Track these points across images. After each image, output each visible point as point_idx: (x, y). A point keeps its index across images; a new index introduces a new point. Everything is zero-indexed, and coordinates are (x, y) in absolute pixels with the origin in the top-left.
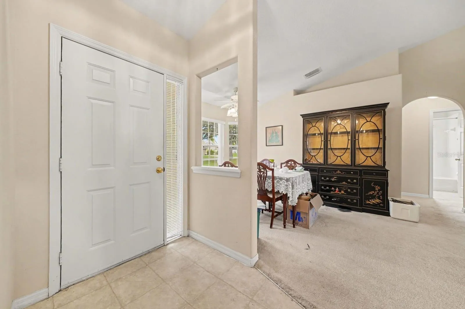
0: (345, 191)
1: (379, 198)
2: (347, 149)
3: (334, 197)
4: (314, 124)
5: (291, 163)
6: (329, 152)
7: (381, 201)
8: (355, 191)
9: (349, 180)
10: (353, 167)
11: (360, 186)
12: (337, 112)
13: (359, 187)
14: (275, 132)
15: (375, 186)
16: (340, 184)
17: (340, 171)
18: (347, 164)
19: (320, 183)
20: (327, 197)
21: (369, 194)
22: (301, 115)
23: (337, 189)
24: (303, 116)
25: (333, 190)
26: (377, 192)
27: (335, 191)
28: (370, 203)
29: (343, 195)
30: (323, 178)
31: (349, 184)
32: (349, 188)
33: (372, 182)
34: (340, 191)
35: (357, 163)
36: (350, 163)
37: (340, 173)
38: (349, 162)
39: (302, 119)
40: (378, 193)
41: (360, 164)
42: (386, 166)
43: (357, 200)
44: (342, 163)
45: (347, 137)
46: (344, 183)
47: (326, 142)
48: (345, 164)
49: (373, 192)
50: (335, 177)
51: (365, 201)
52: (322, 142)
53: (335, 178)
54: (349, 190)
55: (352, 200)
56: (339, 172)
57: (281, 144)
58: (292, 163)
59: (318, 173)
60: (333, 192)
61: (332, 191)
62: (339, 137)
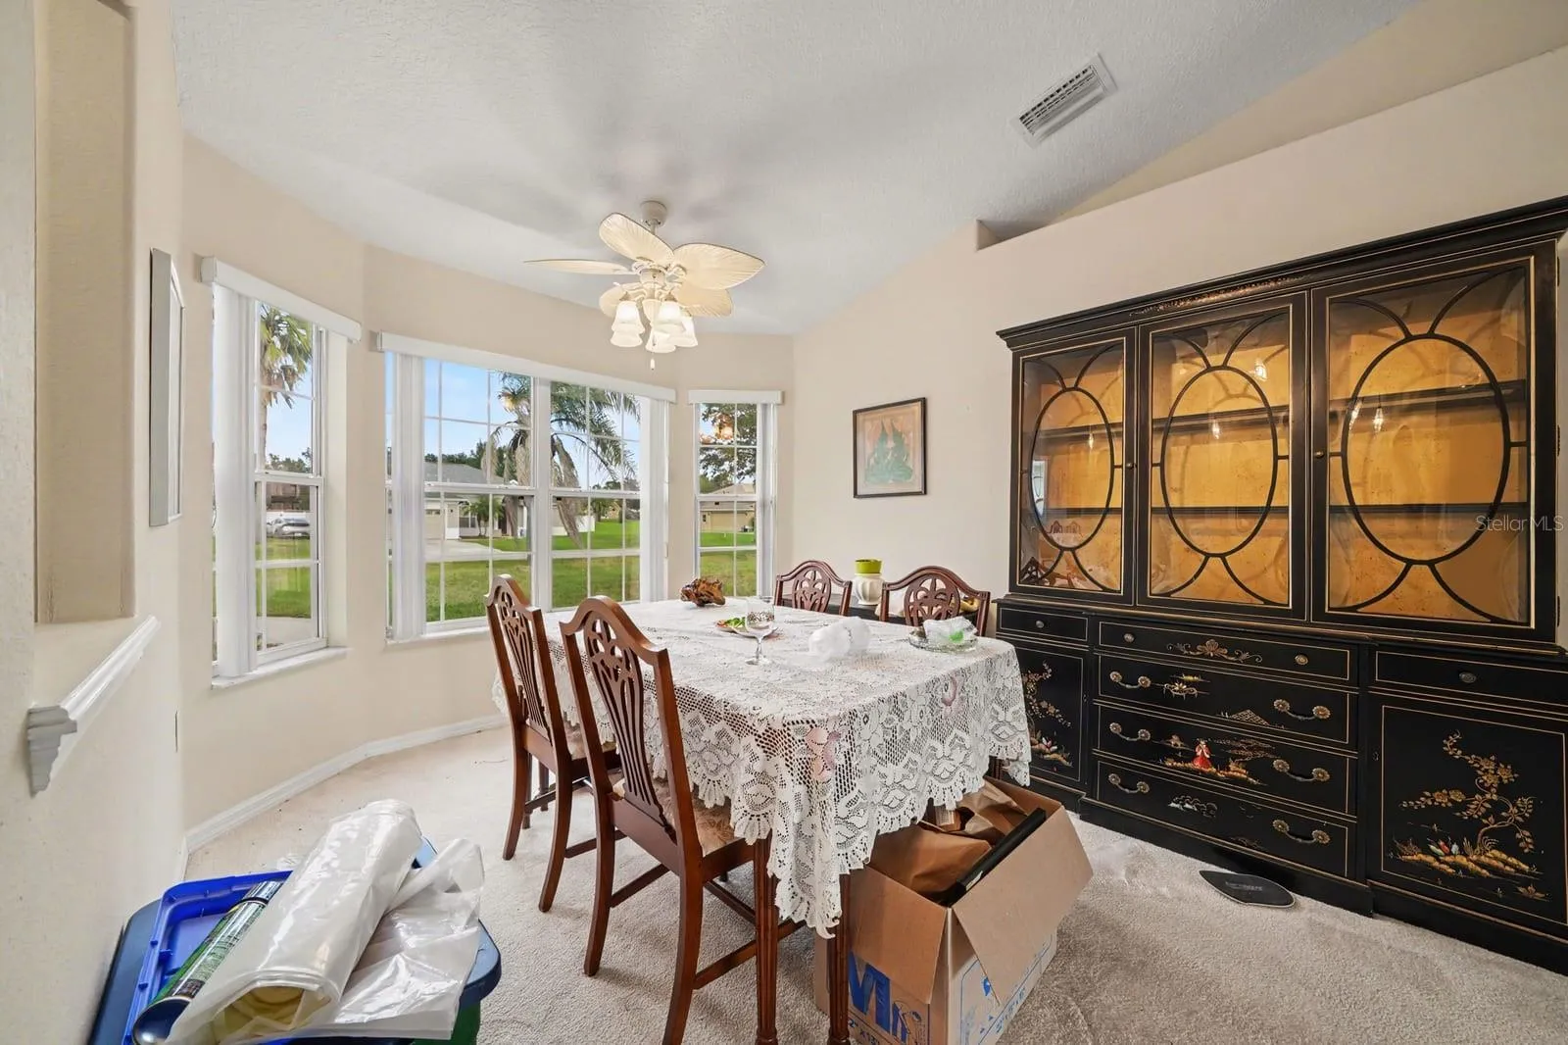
0: (1249, 767)
1: (1506, 841)
2: (1265, 512)
3: (1185, 792)
4: (1070, 383)
5: (934, 584)
6: (1158, 527)
7: (1526, 867)
8: (1319, 773)
9: (1279, 704)
10: (1308, 624)
11: (1355, 745)
12: (1200, 296)
13: (1350, 756)
14: (894, 430)
15: (1471, 759)
16: (1216, 721)
17: (1222, 644)
18: (1267, 602)
19: (1099, 703)
20: (1143, 787)
21: (1423, 802)
22: (1002, 334)
23: (1202, 749)
24: (1010, 336)
25: (1178, 751)
26: (1490, 801)
27: (1192, 757)
28: (1427, 865)
29: (1239, 789)
30: (1114, 676)
31: (1283, 729)
32: (1280, 751)
33: (1449, 728)
34: (1220, 759)
35: (1331, 602)
36: (1285, 597)
37: (1222, 658)
38: (1277, 587)
39: (1011, 352)
40: (1496, 809)
41: (1354, 608)
42: (1560, 631)
43: (1335, 834)
44: (1235, 596)
45: (1271, 442)
46: (1248, 715)
47: (1138, 473)
48: (1258, 603)
49: (1458, 796)
50: (1190, 678)
51: (1390, 847)
52: (1118, 472)
53: (1188, 683)
54: (1278, 764)
55: (1303, 829)
56: (1210, 647)
57: (918, 488)
58: (940, 585)
59: (1093, 643)
60: (1178, 760)
61: (1172, 753)
62: (1217, 445)
